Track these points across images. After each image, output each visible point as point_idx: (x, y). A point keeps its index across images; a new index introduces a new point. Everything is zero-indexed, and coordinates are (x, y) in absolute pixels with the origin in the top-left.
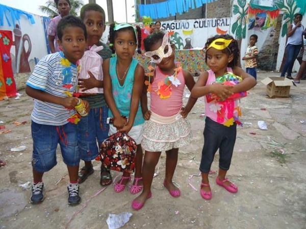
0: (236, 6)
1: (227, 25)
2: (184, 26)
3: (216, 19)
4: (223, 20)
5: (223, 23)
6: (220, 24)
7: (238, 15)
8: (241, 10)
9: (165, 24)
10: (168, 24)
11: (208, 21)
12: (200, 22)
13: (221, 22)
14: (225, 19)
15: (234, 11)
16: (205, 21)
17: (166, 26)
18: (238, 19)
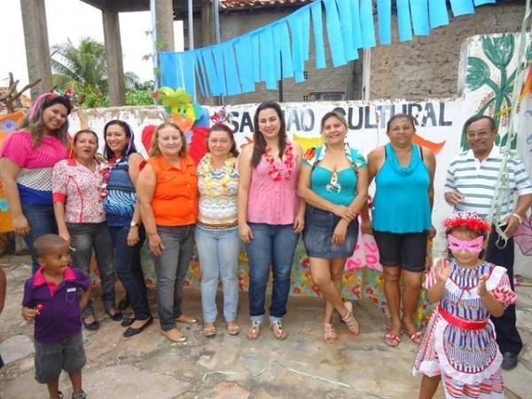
0: (474, 61)
1: (442, 123)
2: (296, 121)
3: (404, 102)
4: (429, 106)
5: (431, 115)
6: (420, 120)
7: (485, 91)
8: (495, 74)
9: (236, 114)
10: (246, 115)
11: (380, 108)
12: (351, 110)
13: (424, 113)
14: (436, 103)
15: (469, 79)
16: (367, 109)
17: (239, 120)
18: (487, 104)
